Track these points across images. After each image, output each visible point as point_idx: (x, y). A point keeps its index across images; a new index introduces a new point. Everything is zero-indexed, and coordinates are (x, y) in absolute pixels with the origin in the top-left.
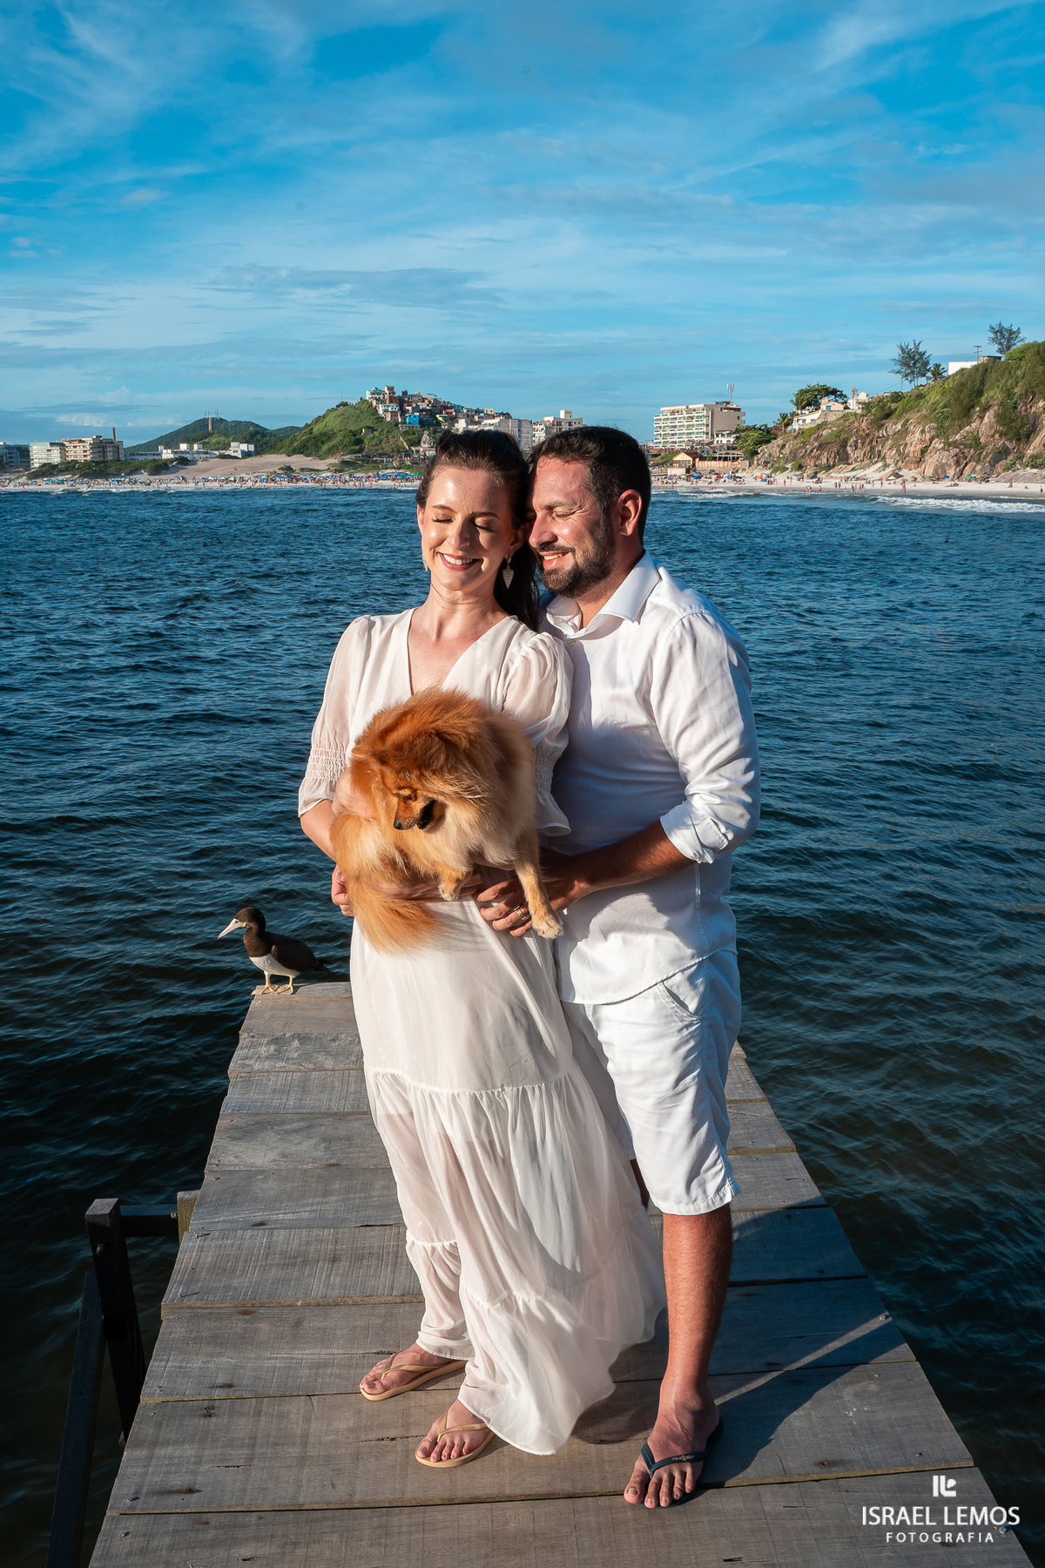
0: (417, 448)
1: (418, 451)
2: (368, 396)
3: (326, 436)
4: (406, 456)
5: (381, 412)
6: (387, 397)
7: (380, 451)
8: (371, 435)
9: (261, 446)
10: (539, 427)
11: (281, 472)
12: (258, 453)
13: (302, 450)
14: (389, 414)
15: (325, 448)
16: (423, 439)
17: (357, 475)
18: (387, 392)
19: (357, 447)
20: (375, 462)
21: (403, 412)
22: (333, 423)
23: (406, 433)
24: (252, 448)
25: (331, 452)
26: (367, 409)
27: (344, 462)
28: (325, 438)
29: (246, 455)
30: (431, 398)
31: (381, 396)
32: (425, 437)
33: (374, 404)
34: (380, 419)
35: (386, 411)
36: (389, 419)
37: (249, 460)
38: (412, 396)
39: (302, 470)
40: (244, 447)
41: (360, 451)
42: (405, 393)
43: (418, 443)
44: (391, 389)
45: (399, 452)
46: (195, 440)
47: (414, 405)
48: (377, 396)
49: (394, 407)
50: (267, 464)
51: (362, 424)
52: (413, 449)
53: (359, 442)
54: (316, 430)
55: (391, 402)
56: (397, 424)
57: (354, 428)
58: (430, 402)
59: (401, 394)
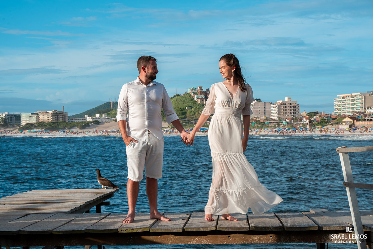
2: (189, 91)
5: (195, 99)
6: (199, 91)
7: (195, 118)
8: (190, 110)
10: (275, 106)
14: (200, 100)
18: (199, 89)
19: (183, 116)
20: (192, 123)
26: (188, 97)
31: (196, 91)
33: (192, 95)
34: (195, 103)
35: (198, 98)
36: (199, 102)
41: (185, 118)
44: (201, 88)
46: (104, 113)
48: (193, 91)
49: (202, 96)
51: (186, 105)
53: (184, 113)
55: (201, 94)
56: (203, 105)
57: (182, 107)
59: (205, 90)
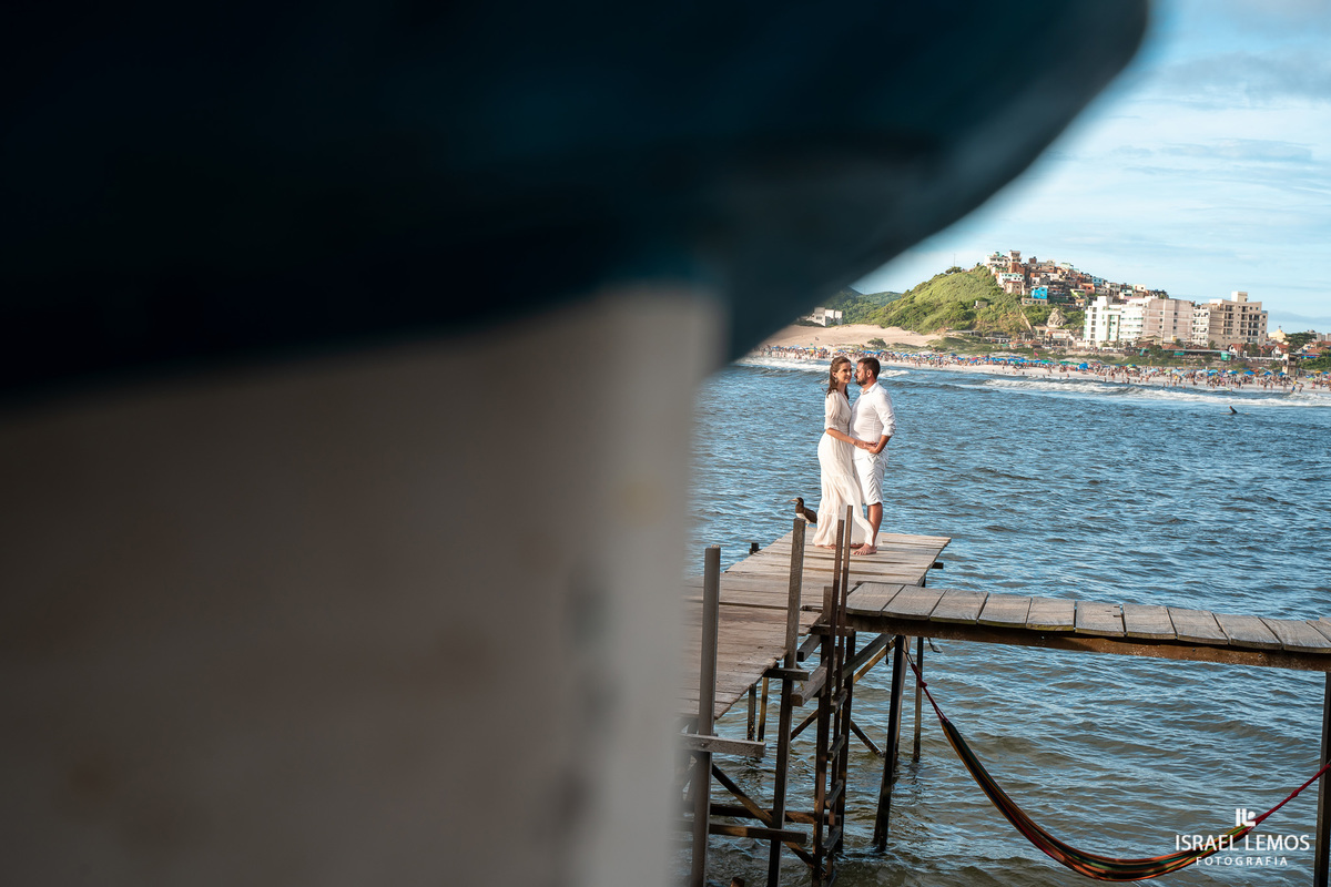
0: (1042, 328)
1: (1042, 332)
2: (986, 262)
3: (931, 307)
4: (1027, 337)
5: (1000, 281)
6: (1010, 264)
7: (995, 329)
8: (986, 309)
9: (850, 313)
10: (1202, 311)
11: (870, 346)
12: (845, 322)
13: (900, 321)
14: (1011, 285)
15: (927, 321)
16: (1051, 317)
17: (962, 356)
18: (1011, 258)
19: (967, 323)
20: (986, 342)
21: (1028, 283)
22: (941, 293)
23: (1030, 309)
24: (839, 315)
25: (934, 326)
26: (982, 275)
27: (949, 340)
28: (929, 309)
29: (832, 323)
30: (1066, 268)
31: (1003, 263)
32: (1054, 315)
33: (994, 270)
34: (999, 291)
35: (1007, 281)
36: (1009, 291)
37: (834, 329)
38: (1041, 265)
39: (896, 345)
40: (830, 313)
41: (970, 327)
42: (1033, 260)
43: (1044, 322)
44: (1016, 255)
45: (1018, 331)
47: (1043, 276)
48: (997, 262)
49: (1018, 277)
50: (855, 335)
51: (977, 295)
52: (1038, 328)
53: (969, 316)
54: (918, 300)
55: (1015, 270)
56: (1019, 298)
57: (965, 300)
58: (1063, 273)
59: (1027, 262)
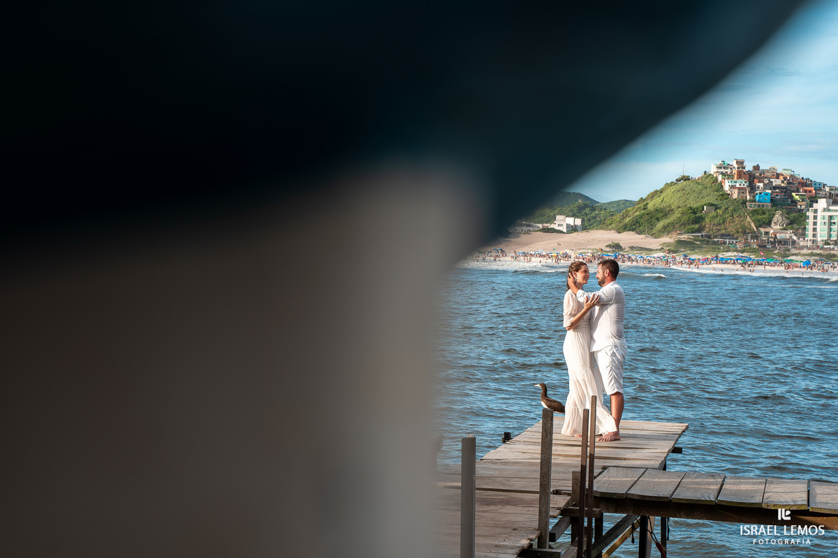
0: (767, 230)
1: (767, 233)
2: (713, 170)
3: (662, 213)
4: (753, 238)
5: (726, 188)
6: (735, 171)
7: (723, 232)
8: (713, 213)
9: (589, 220)
11: (608, 249)
12: (585, 228)
13: (635, 226)
14: (736, 191)
15: (660, 225)
16: (775, 219)
17: (693, 257)
18: (736, 166)
19: (697, 226)
20: (715, 243)
21: (752, 188)
22: (671, 199)
23: (754, 212)
24: (578, 222)
25: (666, 230)
26: (710, 182)
27: (680, 243)
28: (660, 215)
29: (572, 229)
30: (787, 174)
31: (729, 171)
32: (778, 217)
33: (720, 178)
34: (726, 196)
35: (732, 187)
36: (735, 196)
37: (574, 234)
38: (764, 172)
39: (632, 248)
40: (570, 221)
41: (699, 230)
42: (757, 168)
43: (769, 224)
44: (740, 163)
45: (745, 233)
47: (766, 181)
48: (723, 170)
49: (742, 183)
50: (594, 240)
51: (705, 200)
52: (762, 230)
53: (698, 220)
54: (651, 206)
55: (740, 177)
56: (744, 202)
57: (694, 205)
58: (785, 178)
59: (751, 169)
